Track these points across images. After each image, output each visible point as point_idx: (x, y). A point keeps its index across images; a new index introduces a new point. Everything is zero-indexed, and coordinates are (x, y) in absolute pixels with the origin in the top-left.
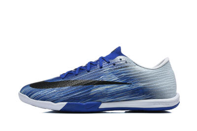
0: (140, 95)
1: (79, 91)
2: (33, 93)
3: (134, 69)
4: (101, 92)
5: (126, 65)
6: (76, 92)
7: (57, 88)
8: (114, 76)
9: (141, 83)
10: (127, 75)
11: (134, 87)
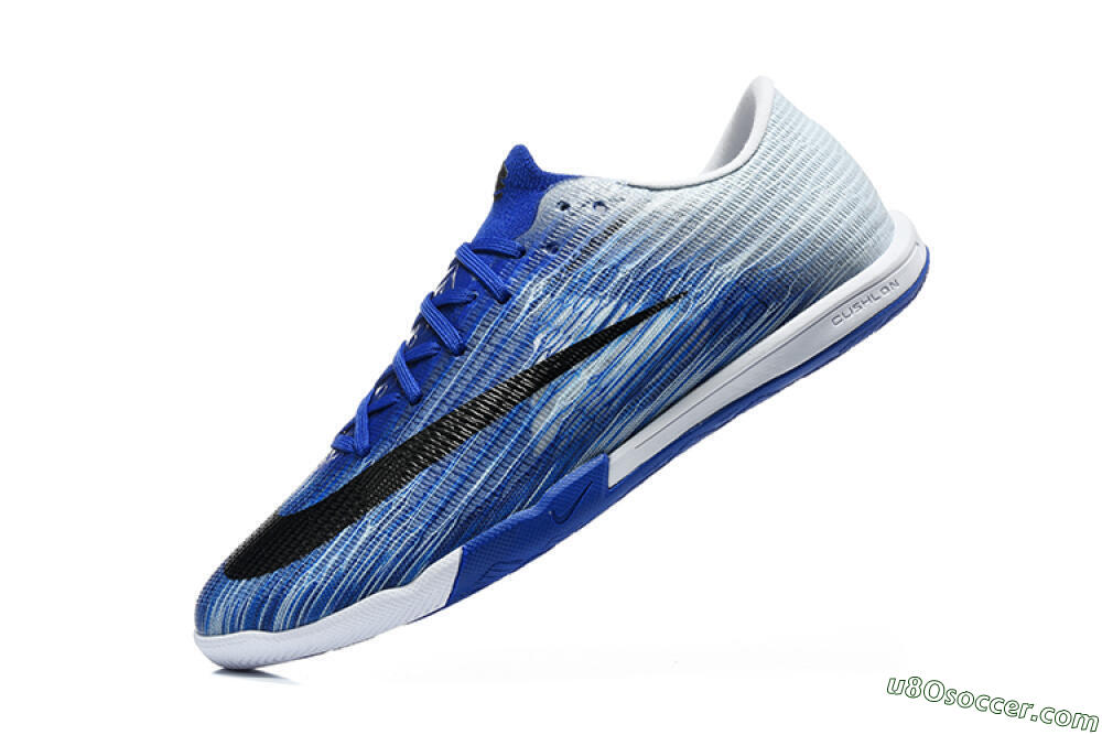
0: (751, 317)
1: (479, 466)
2: (277, 601)
3: (653, 215)
4: (580, 410)
5: (606, 218)
6: (468, 479)
7: (372, 513)
8: (588, 305)
9: (724, 260)
10: (643, 267)
11: (706, 301)
